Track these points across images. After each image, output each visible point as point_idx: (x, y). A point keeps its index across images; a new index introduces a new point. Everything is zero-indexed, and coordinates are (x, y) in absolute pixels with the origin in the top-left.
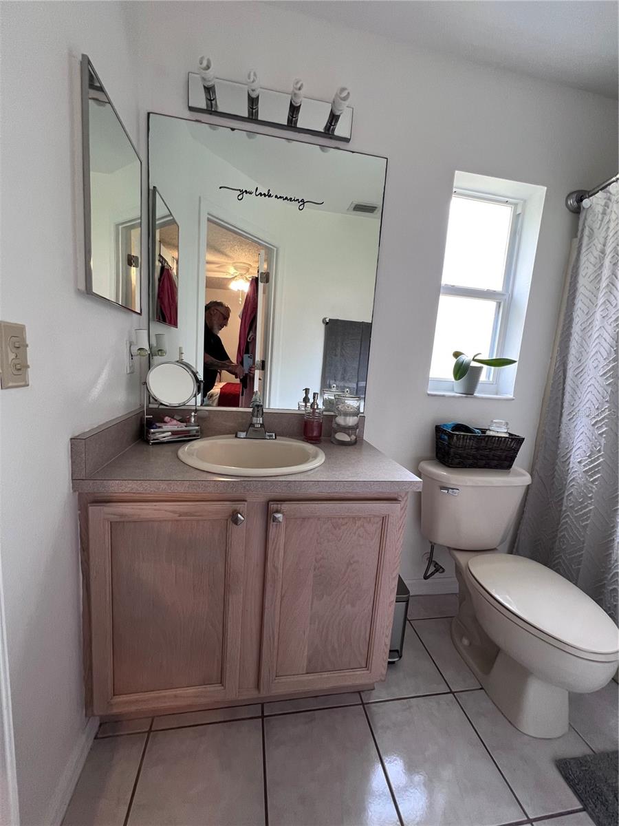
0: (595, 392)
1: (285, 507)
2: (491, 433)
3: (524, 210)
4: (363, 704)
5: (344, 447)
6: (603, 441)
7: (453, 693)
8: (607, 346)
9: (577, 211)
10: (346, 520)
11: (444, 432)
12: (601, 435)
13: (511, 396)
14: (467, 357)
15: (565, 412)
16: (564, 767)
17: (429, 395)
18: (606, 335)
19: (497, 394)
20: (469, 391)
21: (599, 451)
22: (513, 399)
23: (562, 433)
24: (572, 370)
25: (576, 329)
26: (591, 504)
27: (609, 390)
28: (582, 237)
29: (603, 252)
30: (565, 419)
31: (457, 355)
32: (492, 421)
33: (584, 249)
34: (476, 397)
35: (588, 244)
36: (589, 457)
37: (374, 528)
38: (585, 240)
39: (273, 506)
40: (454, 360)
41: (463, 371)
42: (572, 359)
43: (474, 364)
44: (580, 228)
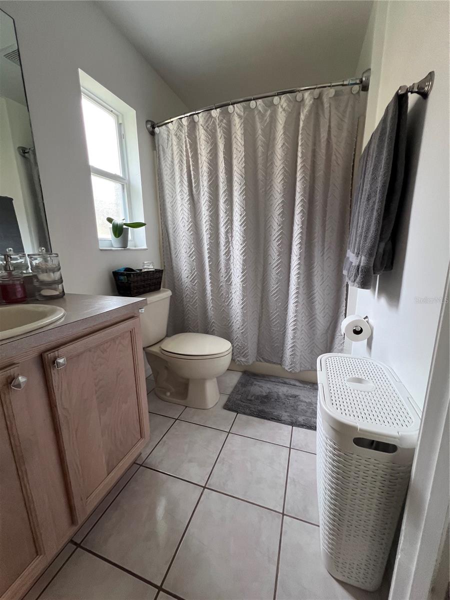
0: (186, 239)
2: (146, 270)
3: (123, 120)
4: (141, 465)
6: (195, 264)
7: (177, 419)
8: (187, 215)
9: (153, 133)
10: (109, 344)
11: (122, 274)
12: (193, 261)
13: (145, 247)
14: (119, 220)
15: (173, 252)
17: (101, 250)
18: (185, 209)
19: (135, 247)
20: (124, 244)
21: (194, 269)
22: (147, 249)
23: (174, 265)
24: (171, 229)
25: (168, 205)
26: (196, 296)
27: (192, 237)
28: (159, 151)
29: (172, 162)
30: (173, 256)
31: (110, 220)
32: (144, 263)
33: (162, 159)
34: (129, 249)
35: (164, 156)
36: (191, 273)
38: (161, 153)
40: (111, 225)
41: (119, 231)
42: (170, 223)
43: (124, 227)
44: (157, 146)
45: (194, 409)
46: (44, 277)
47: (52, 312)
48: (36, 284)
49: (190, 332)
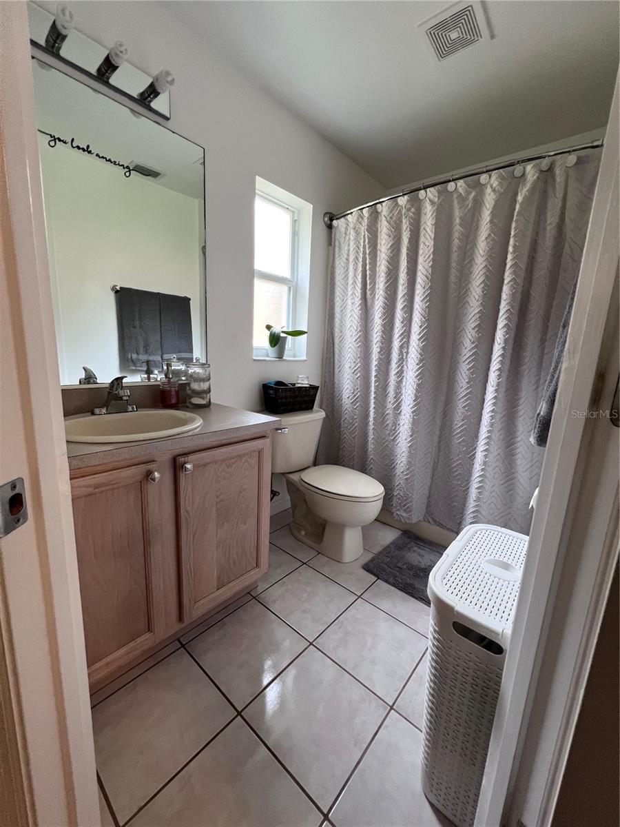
0: (352, 352)
1: (191, 457)
2: (299, 385)
3: (299, 216)
4: (254, 598)
5: (203, 409)
6: (359, 382)
7: (305, 563)
8: (356, 323)
9: (330, 227)
10: (235, 460)
11: (271, 388)
12: (357, 378)
13: (305, 358)
14: (277, 329)
15: (336, 366)
16: (367, 568)
17: (254, 360)
18: (354, 315)
19: (294, 357)
20: (280, 356)
21: (357, 389)
22: (306, 361)
23: (336, 381)
24: (338, 337)
25: (337, 310)
26: (356, 422)
27: (359, 350)
28: (335, 246)
29: (347, 260)
30: (336, 371)
31: (269, 327)
32: (298, 377)
33: (337, 256)
34: (285, 360)
35: (339, 252)
36: (353, 393)
37: (254, 461)
38: (337, 249)
39: (182, 459)
40: (268, 333)
41: (276, 340)
42: (337, 330)
43: (283, 335)
44: (333, 241)
45: (326, 558)
46: (195, 386)
47: (191, 421)
48: (189, 392)
49: (343, 466)
